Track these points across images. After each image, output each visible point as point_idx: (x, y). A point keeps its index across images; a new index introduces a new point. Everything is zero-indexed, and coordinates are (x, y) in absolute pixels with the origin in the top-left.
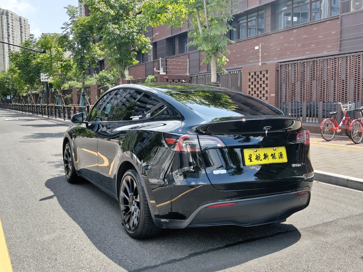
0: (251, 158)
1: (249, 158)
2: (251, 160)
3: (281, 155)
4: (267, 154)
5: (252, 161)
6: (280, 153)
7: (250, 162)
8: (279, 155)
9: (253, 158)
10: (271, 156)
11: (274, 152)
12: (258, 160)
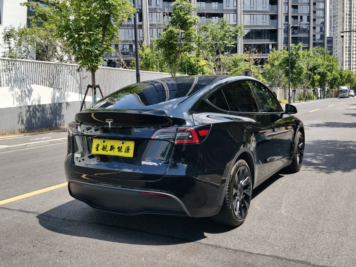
0: (98, 147)
1: (97, 147)
2: (97, 149)
3: (128, 149)
7: (96, 151)
12: (104, 151)
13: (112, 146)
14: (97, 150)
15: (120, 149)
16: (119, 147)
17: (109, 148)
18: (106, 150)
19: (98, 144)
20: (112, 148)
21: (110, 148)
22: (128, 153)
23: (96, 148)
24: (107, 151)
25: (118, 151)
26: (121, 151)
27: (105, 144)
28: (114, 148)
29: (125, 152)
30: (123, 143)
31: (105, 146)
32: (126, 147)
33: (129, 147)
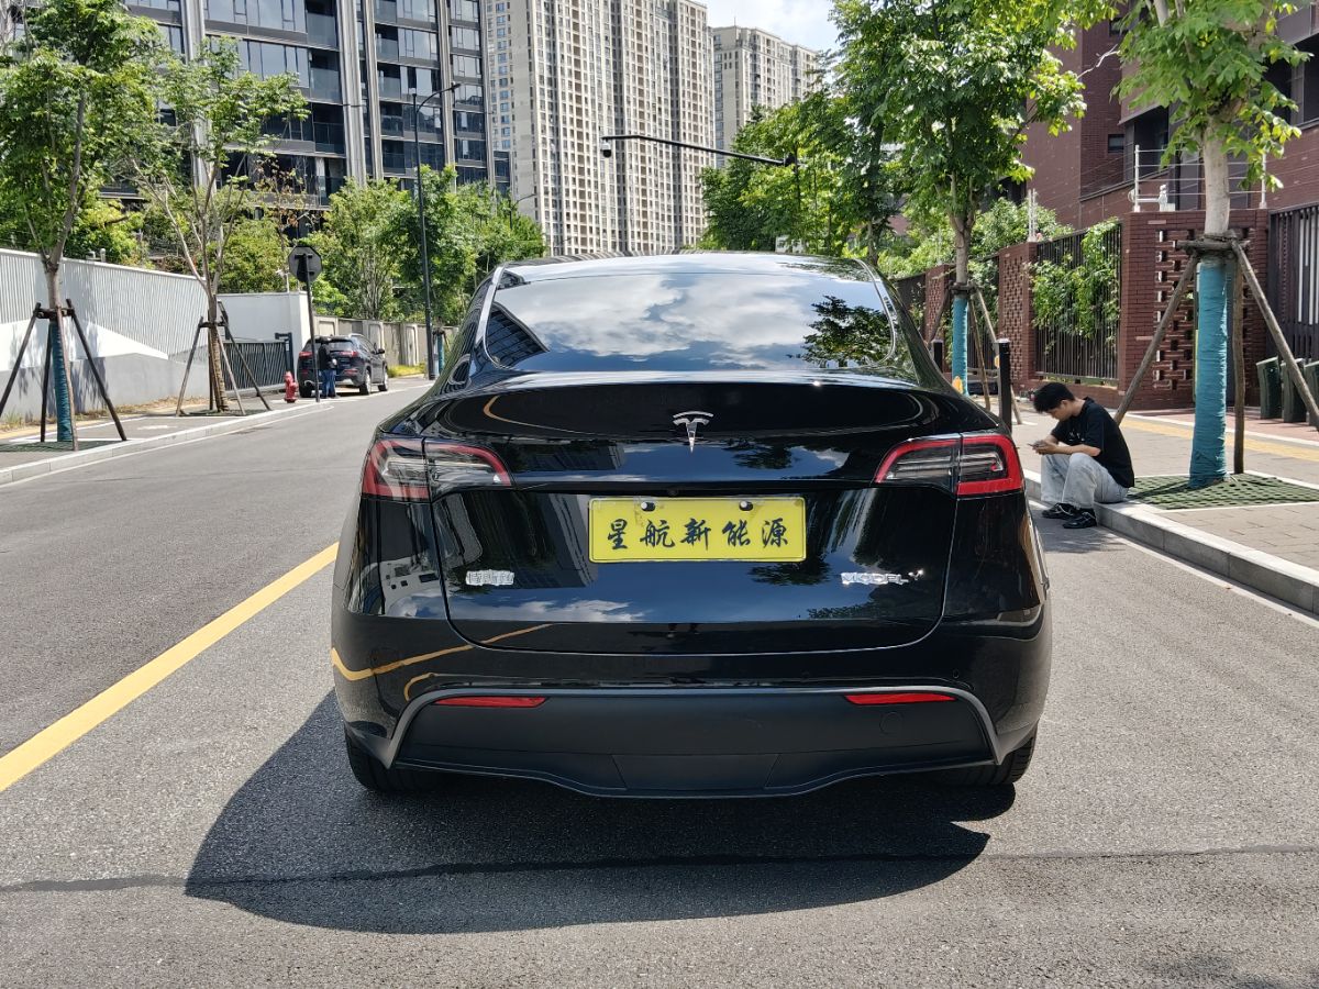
0: (619, 534)
1: (612, 533)
3: (777, 532)
4: (703, 522)
5: (625, 547)
6: (775, 522)
7: (614, 548)
8: (768, 529)
9: (632, 535)
10: (724, 531)
11: (745, 515)
13: (694, 522)
14: (619, 544)
15: (735, 533)
16: (730, 527)
17: (677, 532)
18: (668, 542)
19: (620, 520)
20: (695, 531)
21: (686, 530)
22: (779, 544)
23: (610, 537)
24: (673, 544)
25: (729, 540)
26: (743, 539)
27: (655, 518)
28: (707, 530)
29: (765, 542)
30: (749, 507)
31: (657, 525)
32: (767, 523)
33: (781, 520)
